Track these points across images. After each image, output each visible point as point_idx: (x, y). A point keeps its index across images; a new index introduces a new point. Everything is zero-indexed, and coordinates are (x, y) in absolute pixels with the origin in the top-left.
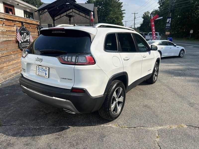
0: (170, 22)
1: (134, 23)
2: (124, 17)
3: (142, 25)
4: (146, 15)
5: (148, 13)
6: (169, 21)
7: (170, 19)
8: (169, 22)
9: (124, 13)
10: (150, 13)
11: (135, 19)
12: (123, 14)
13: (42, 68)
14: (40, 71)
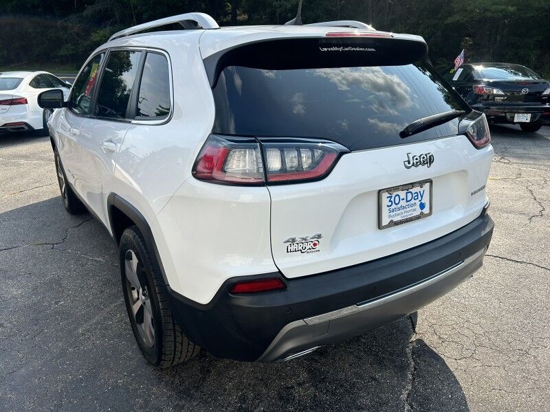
13: (407, 193)
14: (399, 206)
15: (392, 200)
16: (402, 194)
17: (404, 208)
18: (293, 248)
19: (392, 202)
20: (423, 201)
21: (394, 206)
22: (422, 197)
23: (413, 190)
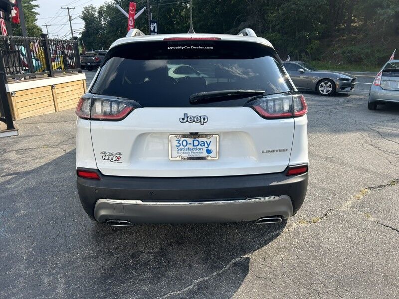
0: (156, 31)
1: (72, 30)
2: (37, 14)
3: (84, 34)
4: (88, 12)
5: (93, 9)
6: (154, 27)
7: (155, 24)
8: (154, 29)
9: (37, 6)
10: (97, 11)
11: (70, 20)
12: (35, 8)
13: (193, 141)
14: (186, 147)
15: (181, 142)
16: (190, 140)
17: (191, 150)
18: (106, 157)
19: (180, 144)
20: (209, 148)
21: (182, 147)
22: (208, 145)
23: (200, 140)
